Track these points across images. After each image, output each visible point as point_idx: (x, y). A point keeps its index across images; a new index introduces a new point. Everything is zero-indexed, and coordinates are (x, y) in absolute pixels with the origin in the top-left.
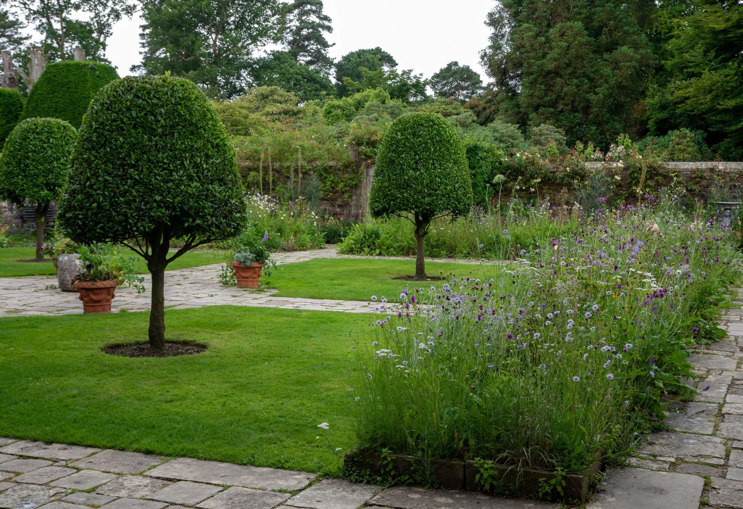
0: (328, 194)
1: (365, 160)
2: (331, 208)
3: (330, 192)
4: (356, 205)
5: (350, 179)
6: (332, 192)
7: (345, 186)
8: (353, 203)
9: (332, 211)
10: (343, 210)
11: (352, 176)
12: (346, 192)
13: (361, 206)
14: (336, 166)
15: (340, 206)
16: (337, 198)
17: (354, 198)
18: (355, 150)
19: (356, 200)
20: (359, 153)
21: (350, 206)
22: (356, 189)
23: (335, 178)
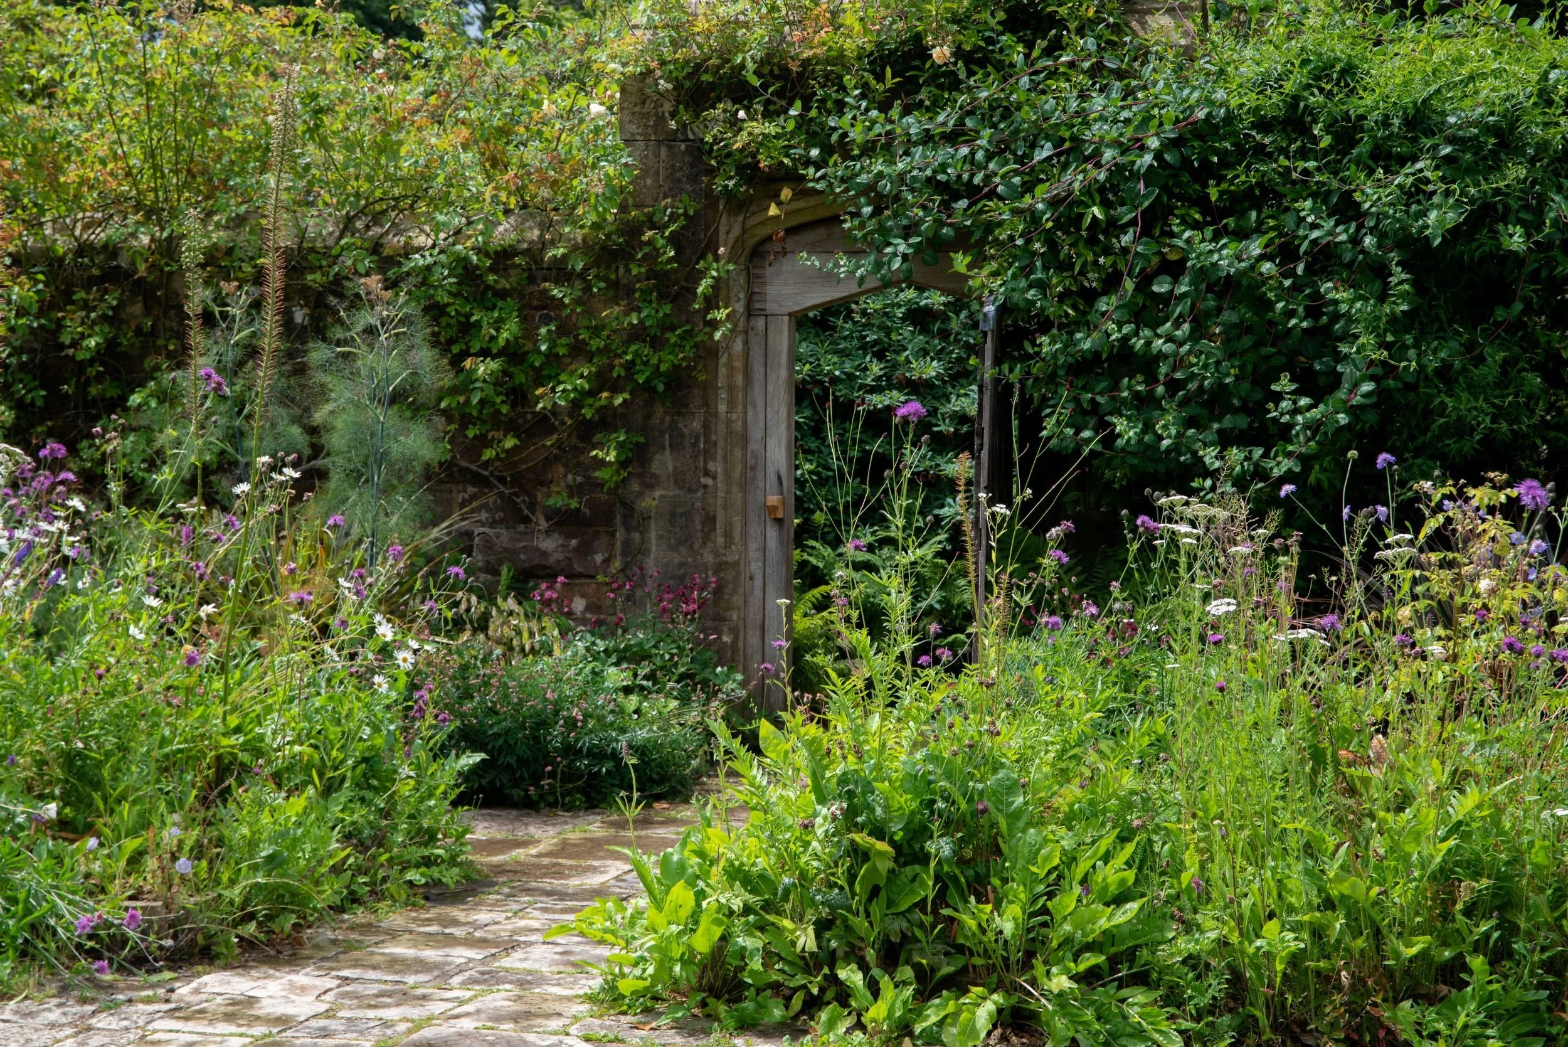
0: (483, 441)
1: (737, 204)
2: (503, 537)
3: (497, 421)
4: (675, 516)
5: (637, 334)
6: (511, 427)
7: (603, 381)
8: (650, 502)
9: (510, 555)
10: (584, 550)
11: (647, 315)
12: (607, 421)
13: (710, 520)
14: (535, 252)
15: (563, 521)
16: (548, 463)
17: (664, 463)
18: (671, 139)
19: (678, 479)
20: (699, 151)
21: (636, 521)
22: (680, 408)
23: (529, 333)
